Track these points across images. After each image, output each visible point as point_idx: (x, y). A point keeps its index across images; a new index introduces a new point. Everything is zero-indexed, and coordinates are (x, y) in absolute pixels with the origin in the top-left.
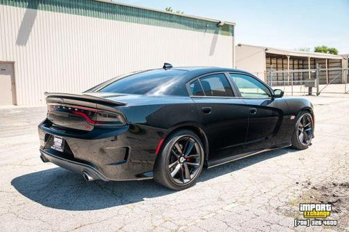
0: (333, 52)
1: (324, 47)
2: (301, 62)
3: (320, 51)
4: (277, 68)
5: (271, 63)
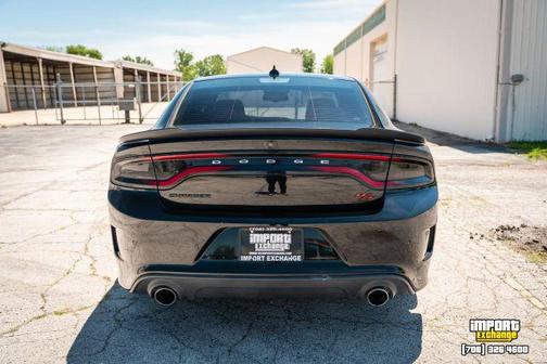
0: (95, 55)
1: (80, 47)
2: (51, 70)
3: (76, 53)
4: (24, 79)
5: (13, 71)
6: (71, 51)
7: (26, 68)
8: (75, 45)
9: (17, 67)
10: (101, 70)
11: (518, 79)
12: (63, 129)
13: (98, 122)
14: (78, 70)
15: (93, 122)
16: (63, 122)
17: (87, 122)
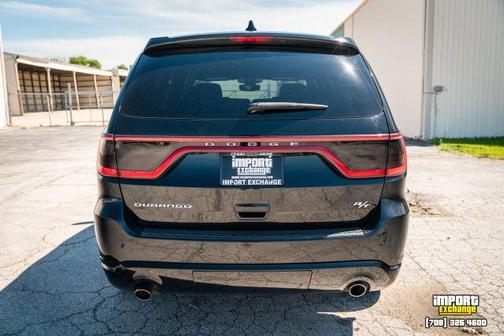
0: (93, 64)
1: (81, 58)
2: (56, 78)
3: (77, 63)
4: (33, 86)
5: (24, 79)
6: (73, 62)
7: (35, 76)
8: (76, 56)
9: (27, 76)
10: (100, 79)
11: (439, 89)
12: (74, 129)
13: (101, 124)
14: (80, 78)
15: (98, 124)
16: (72, 124)
17: (92, 124)
